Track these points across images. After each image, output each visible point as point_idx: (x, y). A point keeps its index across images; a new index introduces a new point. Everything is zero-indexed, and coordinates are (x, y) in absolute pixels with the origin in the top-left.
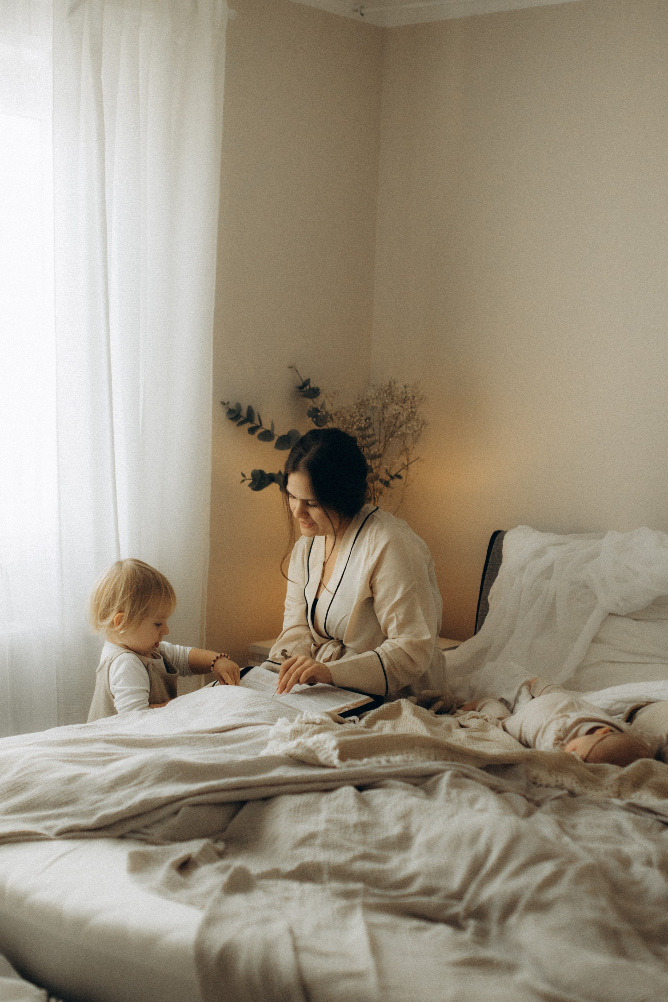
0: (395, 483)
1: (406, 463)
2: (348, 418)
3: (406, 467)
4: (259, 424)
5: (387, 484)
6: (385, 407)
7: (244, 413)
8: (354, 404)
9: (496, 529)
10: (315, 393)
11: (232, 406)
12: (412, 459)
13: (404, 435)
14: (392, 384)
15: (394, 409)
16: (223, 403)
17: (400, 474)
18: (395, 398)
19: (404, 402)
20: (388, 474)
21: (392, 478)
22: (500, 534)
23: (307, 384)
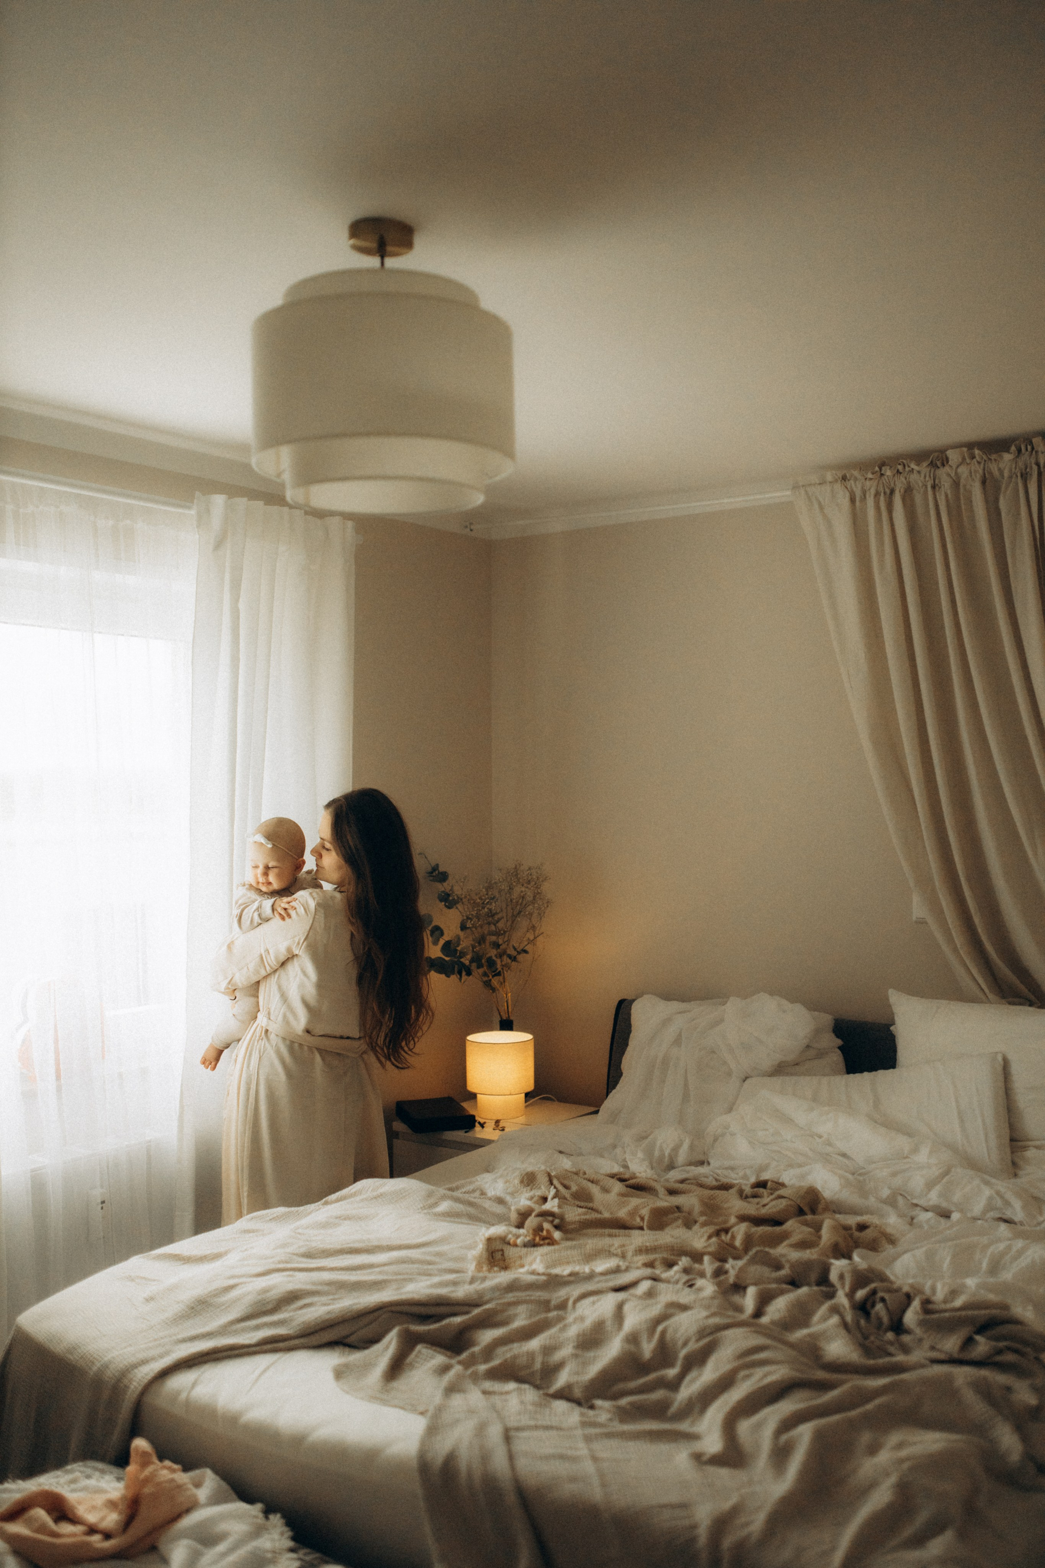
0: (521, 957)
1: (532, 938)
3: (531, 942)
5: (514, 959)
6: (511, 888)
8: (483, 888)
9: (622, 998)
10: (443, 877)
12: (536, 935)
13: (531, 914)
14: (518, 867)
15: (518, 890)
17: (526, 948)
18: (521, 880)
19: (529, 882)
20: (515, 949)
21: (519, 953)
22: (626, 1002)
23: (435, 868)
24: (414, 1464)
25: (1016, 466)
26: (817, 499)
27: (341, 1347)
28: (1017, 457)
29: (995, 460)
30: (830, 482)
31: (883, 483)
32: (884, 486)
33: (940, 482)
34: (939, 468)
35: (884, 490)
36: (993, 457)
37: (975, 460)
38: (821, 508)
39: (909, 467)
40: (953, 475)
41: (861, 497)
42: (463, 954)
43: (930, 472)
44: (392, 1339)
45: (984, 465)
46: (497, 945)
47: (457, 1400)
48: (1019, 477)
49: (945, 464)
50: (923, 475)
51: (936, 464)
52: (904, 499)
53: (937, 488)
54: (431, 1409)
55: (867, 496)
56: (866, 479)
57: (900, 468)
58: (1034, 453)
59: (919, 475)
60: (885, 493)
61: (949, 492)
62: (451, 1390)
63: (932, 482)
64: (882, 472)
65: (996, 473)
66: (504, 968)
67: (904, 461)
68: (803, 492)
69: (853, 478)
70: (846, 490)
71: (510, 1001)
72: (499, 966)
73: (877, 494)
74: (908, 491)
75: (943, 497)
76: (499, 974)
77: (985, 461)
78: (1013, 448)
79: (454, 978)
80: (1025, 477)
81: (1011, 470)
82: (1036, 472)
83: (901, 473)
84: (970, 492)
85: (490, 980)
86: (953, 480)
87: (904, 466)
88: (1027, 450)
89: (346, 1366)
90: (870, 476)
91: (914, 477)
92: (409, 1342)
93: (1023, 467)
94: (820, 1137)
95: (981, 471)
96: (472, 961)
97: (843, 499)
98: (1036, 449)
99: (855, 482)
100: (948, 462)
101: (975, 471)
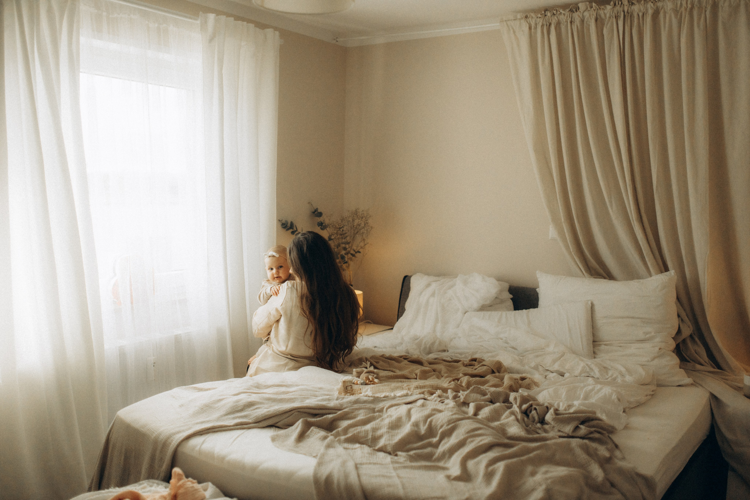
0: (357, 255)
2: (337, 226)
4: (295, 229)
5: (353, 256)
6: (353, 220)
7: (289, 225)
9: (405, 275)
10: (320, 214)
11: (284, 222)
13: (363, 233)
15: (357, 222)
16: (279, 220)
17: (360, 251)
18: (359, 217)
19: (362, 218)
20: (354, 251)
21: (356, 253)
22: (407, 277)
23: (316, 210)
24: (312, 478)
25: (613, 13)
26: (513, 28)
27: (274, 428)
28: (613, 8)
29: (603, 9)
30: (519, 19)
31: (546, 20)
32: (546, 21)
33: (574, 19)
34: (574, 12)
35: (546, 23)
36: (602, 7)
37: (592, 9)
38: (514, 32)
39: (559, 11)
40: (581, 16)
41: (534, 26)
43: (570, 15)
44: (299, 424)
45: (597, 11)
46: (345, 249)
47: (331, 451)
48: (614, 17)
49: (577, 10)
50: (566, 16)
51: (573, 10)
52: (556, 28)
53: (573, 22)
54: (319, 455)
55: (538, 26)
56: (537, 17)
57: (555, 12)
58: (622, 5)
59: (564, 17)
60: (547, 25)
61: (579, 25)
62: (329, 446)
63: (571, 19)
64: (546, 14)
65: (603, 16)
66: (349, 260)
67: (557, 8)
68: (505, 23)
69: (530, 17)
70: (527, 23)
71: (351, 277)
72: (346, 259)
73: (543, 26)
74: (558, 24)
75: (576, 27)
76: (346, 262)
77: (598, 9)
78: (612, 3)
80: (617, 18)
81: (610, 13)
82: (623, 15)
83: (555, 15)
84: (589, 25)
85: (342, 265)
86: (581, 18)
87: (557, 11)
88: (619, 4)
89: (277, 436)
90: (539, 16)
91: (562, 17)
92: (308, 426)
93: (616, 13)
94: (502, 339)
95: (595, 15)
97: (526, 29)
98: (623, 3)
99: (532, 20)
100: (579, 9)
101: (592, 15)
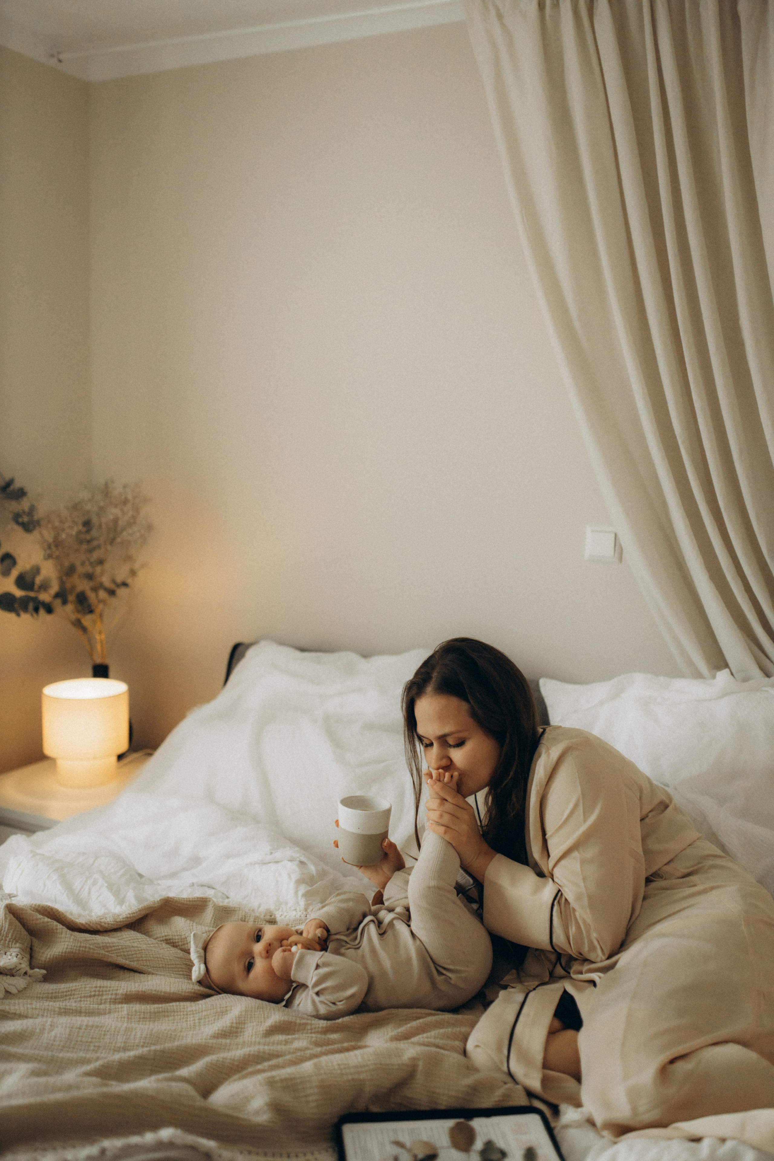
0: (122, 592)
3: (133, 573)
5: (112, 593)
8: (64, 508)
9: (236, 641)
10: (20, 494)
12: (138, 566)
13: (126, 542)
14: (109, 483)
17: (127, 581)
18: (114, 500)
19: (123, 504)
20: (113, 582)
22: (241, 646)
38: (500, 18)
42: (45, 587)
46: (90, 577)
66: (100, 604)
72: (93, 602)
76: (91, 611)
79: (25, 617)
85: (80, 619)
96: (57, 596)
